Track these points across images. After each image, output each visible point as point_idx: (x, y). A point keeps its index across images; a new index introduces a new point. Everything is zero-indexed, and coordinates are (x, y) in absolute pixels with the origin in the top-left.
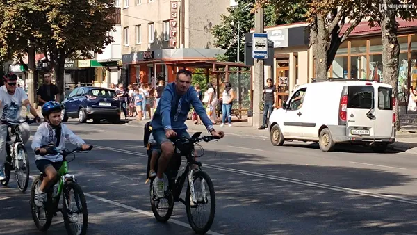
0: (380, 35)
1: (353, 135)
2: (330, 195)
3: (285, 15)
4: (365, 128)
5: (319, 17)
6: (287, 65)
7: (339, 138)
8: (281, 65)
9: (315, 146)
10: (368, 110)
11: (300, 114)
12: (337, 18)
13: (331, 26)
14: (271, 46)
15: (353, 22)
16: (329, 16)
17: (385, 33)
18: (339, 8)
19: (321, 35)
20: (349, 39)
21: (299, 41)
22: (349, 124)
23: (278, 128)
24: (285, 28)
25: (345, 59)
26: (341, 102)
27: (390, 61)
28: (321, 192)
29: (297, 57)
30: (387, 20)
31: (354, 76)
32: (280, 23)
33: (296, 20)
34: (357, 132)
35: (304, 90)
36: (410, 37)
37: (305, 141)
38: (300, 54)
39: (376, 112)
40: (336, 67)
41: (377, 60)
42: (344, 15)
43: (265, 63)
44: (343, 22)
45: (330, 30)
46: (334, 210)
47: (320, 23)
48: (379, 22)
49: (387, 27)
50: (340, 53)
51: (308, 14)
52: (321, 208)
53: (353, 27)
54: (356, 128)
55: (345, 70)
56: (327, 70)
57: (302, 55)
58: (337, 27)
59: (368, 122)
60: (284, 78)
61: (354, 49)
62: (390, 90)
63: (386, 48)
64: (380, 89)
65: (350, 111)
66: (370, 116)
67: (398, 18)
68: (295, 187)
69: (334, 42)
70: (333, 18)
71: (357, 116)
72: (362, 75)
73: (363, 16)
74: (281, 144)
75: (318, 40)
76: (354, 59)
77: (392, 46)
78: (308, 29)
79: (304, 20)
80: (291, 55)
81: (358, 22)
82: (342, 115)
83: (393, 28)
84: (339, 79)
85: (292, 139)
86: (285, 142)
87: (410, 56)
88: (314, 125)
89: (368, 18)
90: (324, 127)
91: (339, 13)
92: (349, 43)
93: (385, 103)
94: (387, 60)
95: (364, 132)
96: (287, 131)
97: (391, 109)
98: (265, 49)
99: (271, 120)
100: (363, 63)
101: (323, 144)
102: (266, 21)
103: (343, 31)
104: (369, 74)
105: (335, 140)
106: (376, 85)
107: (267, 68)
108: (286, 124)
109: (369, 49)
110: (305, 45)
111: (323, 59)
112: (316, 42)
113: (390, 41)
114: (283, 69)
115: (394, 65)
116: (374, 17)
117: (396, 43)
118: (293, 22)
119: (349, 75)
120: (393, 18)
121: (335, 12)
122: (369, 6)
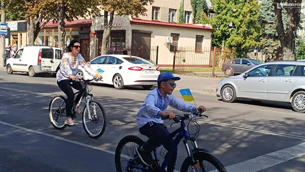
0: (57, 28)
1: (44, 69)
2: (30, 96)
3: (16, 16)
4: (49, 67)
5: (31, 18)
6: (17, 38)
7: (38, 71)
8: (14, 38)
9: (27, 74)
10: (50, 59)
11: (20, 60)
12: (39, 19)
13: (36, 22)
14: (9, 30)
15: (46, 21)
16: (36, 18)
17: (60, 26)
18: (40, 14)
19: (32, 26)
20: (44, 28)
21: (22, 28)
22: (42, 65)
23: (10, 66)
24: (16, 22)
25: (43, 37)
26: (39, 56)
27: (61, 38)
28: (26, 94)
29: (21, 35)
30: (60, 21)
31: (47, 45)
32: (14, 20)
33: (22, 19)
34: (46, 68)
35: (22, 50)
36: (71, 29)
37: (23, 72)
38: (23, 34)
39: (54, 60)
40: (39, 40)
41: (56, 37)
42: (42, 17)
43: (6, 37)
44: (41, 21)
45: (36, 24)
46: (31, 102)
47: (31, 21)
48: (57, 21)
49: (60, 24)
50: (40, 34)
51: (26, 16)
52: (25, 101)
53: (45, 23)
54: (45, 67)
55: (43, 42)
56: (34, 41)
58: (39, 23)
59: (51, 64)
60: (15, 44)
61: (47, 33)
62: (61, 51)
63: (60, 32)
64: (56, 50)
65: (43, 59)
66: (52, 62)
67: (65, 20)
68: (15, 92)
69: (37, 30)
70: (37, 19)
71: (46, 62)
72: (51, 44)
73: (50, 19)
74: (12, 73)
75: (30, 28)
76: (47, 37)
77: (62, 32)
78: (26, 23)
79: (24, 19)
80: (19, 34)
81: (48, 21)
82: (39, 61)
83: (63, 24)
84: (40, 45)
85: (17, 71)
86: (14, 73)
87: (71, 37)
88: (27, 65)
89: (52, 20)
90: (31, 66)
91: (40, 17)
92: (45, 30)
93: (59, 56)
94: (60, 38)
95: (49, 68)
96: (14, 68)
97: (61, 59)
98: (6, 31)
99: (7, 63)
100: (51, 39)
101: (30, 74)
102: (7, 18)
103: (41, 24)
104: (53, 44)
105: (36, 72)
106: (54, 49)
107: (7, 40)
108: (14, 64)
109: (53, 33)
110: (25, 30)
111: (32, 36)
112: (29, 29)
113: (61, 30)
114: (15, 40)
115: (63, 40)
116: (55, 19)
117: (64, 31)
118: (20, 20)
119: (44, 44)
120: (63, 20)
121: (38, 16)
122: (53, 14)
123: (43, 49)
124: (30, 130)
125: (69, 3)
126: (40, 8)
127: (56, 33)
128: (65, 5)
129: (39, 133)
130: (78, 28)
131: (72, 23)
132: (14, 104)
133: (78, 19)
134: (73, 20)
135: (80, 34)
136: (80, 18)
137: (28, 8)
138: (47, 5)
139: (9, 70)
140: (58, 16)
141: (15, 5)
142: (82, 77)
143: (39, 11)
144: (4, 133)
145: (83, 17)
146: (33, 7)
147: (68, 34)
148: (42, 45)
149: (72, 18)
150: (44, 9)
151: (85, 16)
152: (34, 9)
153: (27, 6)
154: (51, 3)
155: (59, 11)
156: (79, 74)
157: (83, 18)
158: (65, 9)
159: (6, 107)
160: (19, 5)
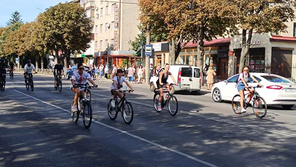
0: (196, 47)
1: (183, 87)
4: (188, 85)
5: (172, 39)
6: (161, 58)
7: (177, 88)
8: (158, 58)
10: (190, 78)
12: (180, 40)
13: (177, 43)
14: (153, 50)
15: (186, 41)
16: (177, 39)
17: (199, 46)
18: (181, 35)
19: (173, 46)
20: (185, 48)
21: (165, 49)
22: (182, 83)
23: (153, 84)
24: (160, 43)
25: (184, 56)
26: (179, 74)
27: (200, 58)
28: (165, 111)
29: (164, 55)
30: (199, 41)
31: (187, 63)
32: (159, 41)
33: (166, 40)
34: (185, 86)
36: (210, 48)
39: (193, 78)
40: (180, 59)
42: (183, 38)
43: (150, 57)
44: (182, 41)
47: (173, 41)
48: (196, 41)
49: (200, 44)
50: (181, 54)
51: (168, 38)
52: (163, 118)
53: (186, 44)
54: (184, 85)
55: (184, 61)
56: (176, 60)
57: (167, 54)
58: (180, 43)
59: (189, 82)
60: (159, 64)
61: (188, 53)
62: (199, 70)
63: (199, 52)
64: (195, 69)
65: (182, 78)
66: (191, 80)
67: (205, 40)
69: (178, 50)
71: (185, 80)
72: (191, 63)
73: (190, 39)
74: (155, 90)
75: (172, 48)
76: (188, 57)
77: (201, 52)
78: (168, 44)
80: (162, 54)
81: (188, 42)
82: (179, 79)
83: (202, 44)
84: (181, 64)
87: (210, 56)
89: (192, 40)
91: (181, 38)
92: (186, 50)
93: (197, 75)
94: (199, 57)
95: (188, 86)
97: (199, 77)
98: (151, 52)
100: (191, 58)
102: (152, 40)
103: (182, 45)
104: (193, 63)
105: (176, 90)
106: (193, 67)
107: (151, 60)
109: (193, 52)
110: (168, 51)
111: (174, 56)
112: (171, 49)
113: (201, 49)
114: (159, 60)
115: (202, 59)
116: (194, 39)
117: (203, 50)
118: (163, 41)
119: (185, 63)
120: (202, 40)
121: (179, 37)
122: (193, 35)
123: (182, 68)
125: (208, 23)
126: (181, 30)
127: (195, 52)
128: (204, 26)
129: (173, 150)
130: (217, 47)
131: (211, 42)
133: (216, 38)
134: (212, 39)
135: (219, 52)
136: (218, 37)
137: (170, 30)
138: (187, 26)
139: (152, 88)
140: (198, 36)
141: (158, 27)
142: (219, 95)
143: (180, 32)
145: (221, 36)
146: (175, 29)
147: (207, 53)
148: (183, 65)
149: (211, 37)
150: (185, 30)
151: (223, 35)
152: (175, 31)
153: (169, 28)
154: (191, 24)
155: (199, 31)
156: (216, 92)
157: (222, 38)
158: (204, 29)
160: (162, 27)
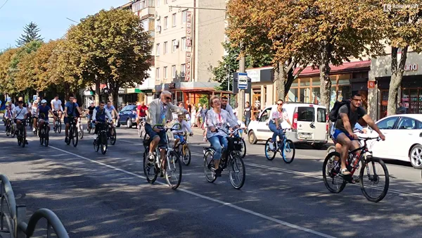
0: (318, 75)
1: (301, 138)
2: (285, 176)
3: (258, 61)
4: (309, 134)
5: (280, 63)
6: (260, 93)
8: (256, 93)
10: (311, 122)
12: (291, 64)
13: (288, 69)
14: (249, 81)
15: (302, 66)
16: (287, 62)
17: (322, 74)
18: (293, 58)
19: (282, 74)
20: (299, 77)
21: (267, 78)
22: (299, 131)
23: (253, 133)
24: (259, 70)
25: (296, 90)
26: (294, 117)
27: (325, 91)
28: (280, 173)
29: (266, 88)
30: (323, 65)
31: (302, 101)
32: (255, 66)
33: (266, 65)
34: (304, 136)
36: (338, 76)
39: (316, 123)
40: (291, 95)
41: (317, 91)
42: (296, 62)
43: (246, 91)
44: (295, 66)
45: (287, 71)
46: (288, 185)
47: (281, 67)
48: (318, 67)
49: (324, 70)
50: (293, 86)
51: (273, 61)
52: (280, 184)
53: (301, 70)
54: (303, 133)
55: (296, 97)
56: (285, 95)
57: (269, 87)
58: (291, 70)
59: (310, 130)
60: (257, 101)
61: (302, 84)
62: (325, 110)
63: (323, 83)
64: (318, 109)
65: (299, 123)
66: (312, 126)
67: (331, 64)
68: (263, 170)
69: (290, 79)
70: (289, 64)
71: (304, 126)
72: (307, 100)
73: (308, 63)
74: (255, 143)
75: (280, 78)
76: (302, 90)
77: (327, 82)
78: (273, 70)
79: (271, 65)
80: (262, 87)
81: (305, 67)
82: (294, 125)
83: (327, 71)
84: (292, 102)
85: (262, 140)
86: (258, 142)
87: (337, 88)
89: (311, 64)
91: (293, 61)
92: (300, 80)
93: (322, 118)
94: (323, 90)
95: (308, 136)
96: (259, 135)
97: (325, 122)
98: (246, 83)
100: (309, 93)
102: (246, 66)
103: (295, 71)
104: (311, 100)
106: (316, 107)
107: (247, 95)
108: (258, 130)
109: (312, 84)
110: (271, 81)
111: (282, 90)
112: (278, 79)
113: (325, 78)
114: (257, 95)
115: (327, 94)
116: (315, 63)
117: (329, 80)
118: (263, 66)
119: (299, 100)
120: (327, 65)
121: (290, 60)
122: (312, 57)
123: (299, 108)
124: (295, 226)
125: (337, 39)
127: (315, 83)
128: (331, 43)
130: (349, 76)
131: (341, 68)
132: (266, 186)
133: (349, 61)
134: (342, 63)
135: (352, 83)
136: (353, 59)
137: (277, 49)
138: (305, 43)
139: (251, 139)
140: (320, 59)
141: (258, 45)
144: (258, 228)
145: (357, 57)
146: (284, 48)
147: (334, 84)
148: (295, 102)
149: (340, 60)
150: (300, 50)
151: (360, 56)
152: (285, 50)
153: (275, 47)
154: (310, 41)
155: (322, 51)
157: (358, 60)
158: (330, 48)
159: (255, 192)
160: (264, 45)
